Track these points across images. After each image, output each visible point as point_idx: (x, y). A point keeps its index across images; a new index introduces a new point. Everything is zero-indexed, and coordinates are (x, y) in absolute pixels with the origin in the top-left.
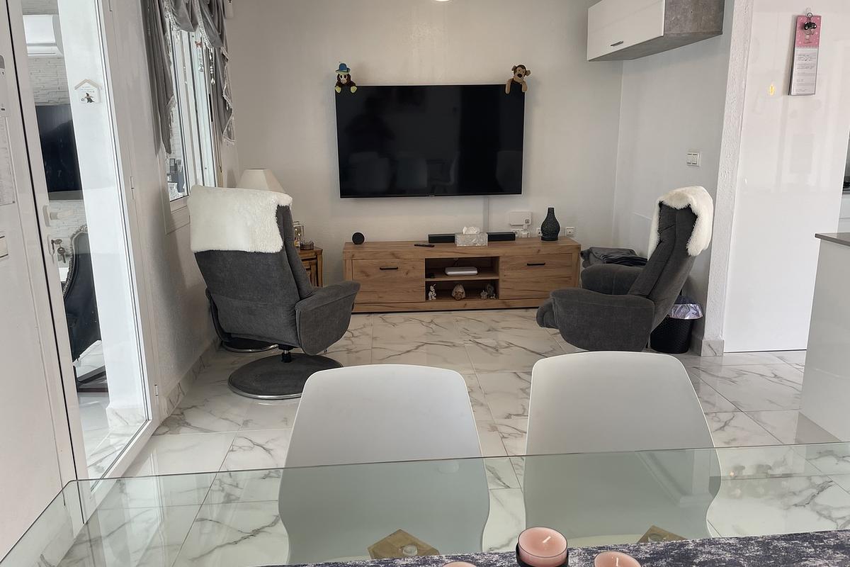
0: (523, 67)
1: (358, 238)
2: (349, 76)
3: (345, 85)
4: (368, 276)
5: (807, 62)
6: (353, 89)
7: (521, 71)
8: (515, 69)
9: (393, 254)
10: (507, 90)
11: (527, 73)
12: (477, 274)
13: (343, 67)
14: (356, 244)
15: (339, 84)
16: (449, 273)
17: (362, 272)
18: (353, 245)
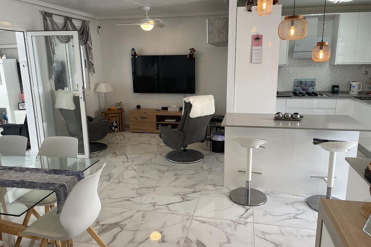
0: (193, 49)
1: (138, 107)
2: (135, 52)
3: (134, 55)
4: (137, 120)
5: (258, 52)
6: (137, 57)
7: (193, 50)
8: (190, 49)
9: (145, 113)
10: (188, 57)
11: (195, 51)
12: (175, 122)
13: (133, 49)
14: (138, 109)
15: (132, 55)
16: (165, 121)
17: (135, 118)
18: (137, 109)
